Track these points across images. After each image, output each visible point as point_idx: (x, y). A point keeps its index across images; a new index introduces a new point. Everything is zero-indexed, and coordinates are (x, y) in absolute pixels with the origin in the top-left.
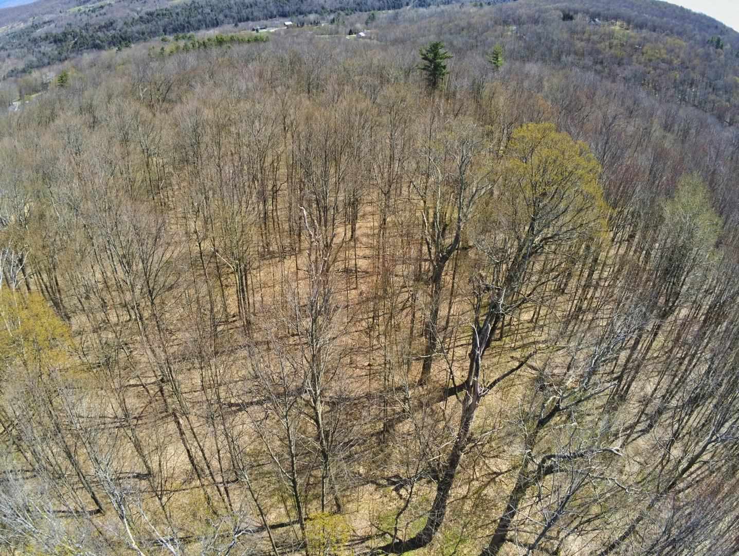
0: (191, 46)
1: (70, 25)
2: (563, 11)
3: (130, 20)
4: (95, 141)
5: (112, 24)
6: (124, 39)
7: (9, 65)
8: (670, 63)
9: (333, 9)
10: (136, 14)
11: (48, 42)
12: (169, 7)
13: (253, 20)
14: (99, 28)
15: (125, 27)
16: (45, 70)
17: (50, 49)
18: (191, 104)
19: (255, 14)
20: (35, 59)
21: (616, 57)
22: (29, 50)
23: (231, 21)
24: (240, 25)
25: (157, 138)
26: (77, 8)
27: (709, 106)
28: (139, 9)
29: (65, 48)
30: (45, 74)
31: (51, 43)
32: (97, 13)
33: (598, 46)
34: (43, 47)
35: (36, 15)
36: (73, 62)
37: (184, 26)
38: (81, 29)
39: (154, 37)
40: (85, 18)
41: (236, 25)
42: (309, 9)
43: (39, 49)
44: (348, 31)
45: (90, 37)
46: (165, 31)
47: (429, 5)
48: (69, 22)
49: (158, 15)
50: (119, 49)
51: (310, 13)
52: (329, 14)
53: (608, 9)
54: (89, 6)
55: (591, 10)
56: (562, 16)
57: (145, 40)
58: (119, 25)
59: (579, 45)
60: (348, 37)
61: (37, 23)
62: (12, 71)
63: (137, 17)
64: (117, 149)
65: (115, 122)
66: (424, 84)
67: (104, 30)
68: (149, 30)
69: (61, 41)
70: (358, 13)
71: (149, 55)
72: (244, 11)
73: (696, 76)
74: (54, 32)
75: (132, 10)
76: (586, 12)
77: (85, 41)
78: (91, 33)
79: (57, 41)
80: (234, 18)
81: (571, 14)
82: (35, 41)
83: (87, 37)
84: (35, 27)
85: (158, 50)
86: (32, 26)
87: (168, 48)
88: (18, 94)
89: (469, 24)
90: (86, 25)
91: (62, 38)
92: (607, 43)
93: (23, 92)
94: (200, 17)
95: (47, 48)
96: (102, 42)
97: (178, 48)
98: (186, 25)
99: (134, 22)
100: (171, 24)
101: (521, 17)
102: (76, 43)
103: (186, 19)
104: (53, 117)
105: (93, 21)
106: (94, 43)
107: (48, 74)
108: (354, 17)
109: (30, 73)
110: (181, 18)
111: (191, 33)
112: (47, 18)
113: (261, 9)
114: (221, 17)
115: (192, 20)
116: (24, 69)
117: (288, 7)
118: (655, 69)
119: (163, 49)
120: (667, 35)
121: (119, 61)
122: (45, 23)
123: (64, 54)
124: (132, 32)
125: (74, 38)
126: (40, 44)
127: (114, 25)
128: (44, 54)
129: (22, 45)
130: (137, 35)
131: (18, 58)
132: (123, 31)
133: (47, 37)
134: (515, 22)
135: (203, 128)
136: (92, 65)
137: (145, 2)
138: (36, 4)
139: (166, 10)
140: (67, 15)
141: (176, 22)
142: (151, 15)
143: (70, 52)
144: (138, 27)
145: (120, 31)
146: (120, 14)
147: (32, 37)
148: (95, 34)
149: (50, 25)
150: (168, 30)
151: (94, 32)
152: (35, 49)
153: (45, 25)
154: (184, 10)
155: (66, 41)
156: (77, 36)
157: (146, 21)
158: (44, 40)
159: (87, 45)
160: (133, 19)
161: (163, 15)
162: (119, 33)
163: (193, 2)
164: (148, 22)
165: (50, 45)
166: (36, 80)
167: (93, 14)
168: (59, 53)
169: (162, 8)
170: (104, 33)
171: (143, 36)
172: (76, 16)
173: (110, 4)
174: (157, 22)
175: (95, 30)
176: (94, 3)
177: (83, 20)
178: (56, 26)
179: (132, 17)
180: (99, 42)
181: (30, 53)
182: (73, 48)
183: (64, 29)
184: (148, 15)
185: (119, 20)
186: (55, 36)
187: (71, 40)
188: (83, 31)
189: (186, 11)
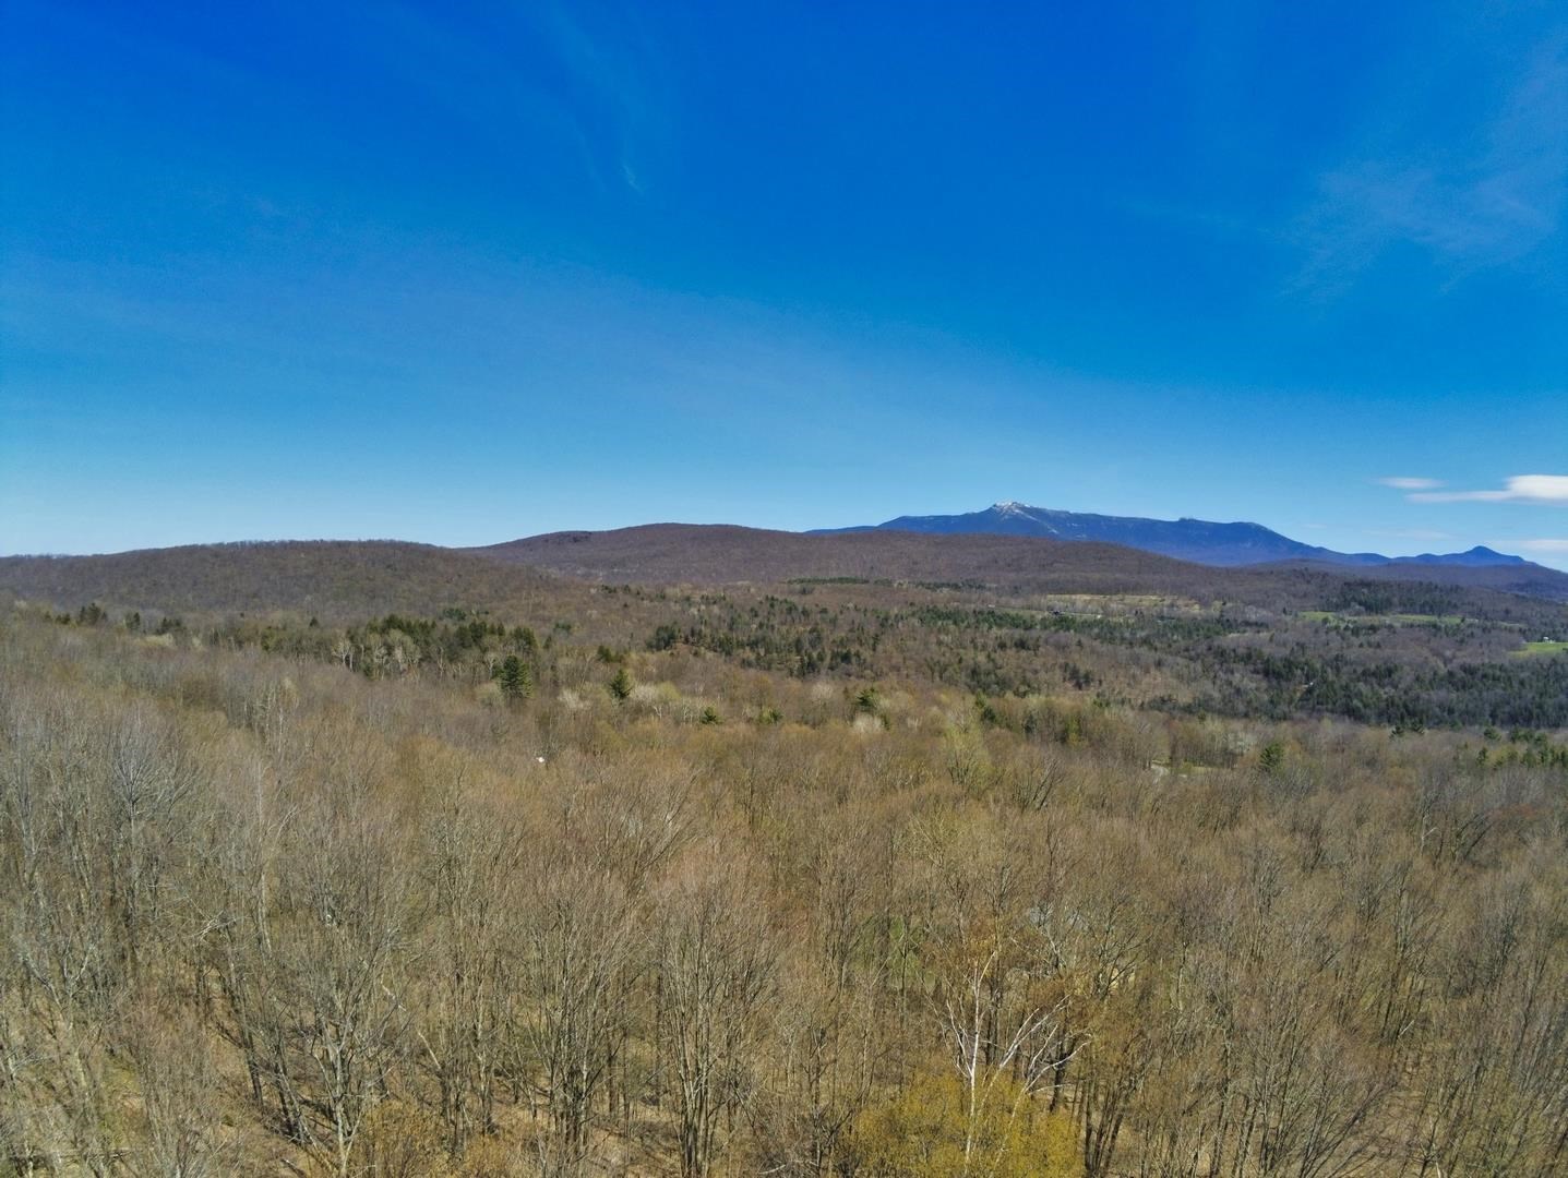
0: (1538, 758)
1: (1302, 646)
3: (1429, 676)
5: (1390, 672)
6: (1412, 714)
7: (1156, 684)
10: (1442, 665)
11: (1251, 668)
12: (1507, 664)
14: (1364, 673)
15: (1416, 686)
16: (1237, 725)
17: (1254, 685)
18: (1517, 872)
20: (1216, 695)
22: (1206, 670)
25: (1431, 930)
26: (1320, 615)
28: (1448, 653)
29: (1285, 695)
30: (1235, 732)
31: (1256, 672)
32: (1362, 639)
34: (1237, 675)
35: (1231, 599)
36: (1298, 728)
37: (1531, 714)
38: (1326, 663)
39: (1471, 724)
40: (1336, 644)
43: (1228, 676)
45: (1341, 687)
46: (1493, 715)
48: (1303, 640)
49: (1485, 676)
50: (1398, 732)
54: (1347, 618)
57: (1453, 725)
58: (1406, 678)
61: (1230, 616)
62: (1163, 701)
63: (1443, 670)
67: (1374, 680)
68: (1462, 706)
69: (1278, 676)
71: (1455, 759)
74: (1267, 651)
75: (1437, 654)
77: (1331, 694)
78: (1344, 679)
79: (1273, 672)
82: (1221, 654)
83: (1336, 686)
84: (1226, 624)
85: (1475, 752)
86: (1218, 621)
87: (1496, 753)
88: (1167, 752)
90: (1336, 658)
91: (1284, 672)
93: (1180, 752)
95: (1246, 681)
96: (1365, 706)
97: (1512, 757)
98: (1536, 711)
99: (1436, 681)
100: (1508, 703)
102: (1310, 691)
103: (1537, 699)
104: (1231, 820)
105: (1351, 654)
106: (1347, 705)
107: (1241, 735)
109: (1202, 718)
110: (1529, 694)
111: (1543, 731)
112: (1253, 614)
115: (1549, 702)
116: (1189, 706)
119: (1483, 752)
121: (1394, 757)
122: (1247, 623)
123: (1283, 708)
124: (1429, 701)
125: (1308, 679)
126: (1235, 666)
127: (1395, 676)
128: (1238, 691)
129: (1193, 653)
130: (1437, 710)
131: (1180, 677)
132: (1412, 694)
133: (1249, 656)
136: (1338, 747)
137: (1462, 641)
138: (1230, 574)
139: (1500, 669)
140: (1299, 623)
141: (1518, 702)
142: (1472, 674)
143: (1296, 707)
144: (1443, 693)
145: (1406, 693)
146: (1411, 655)
147: (1216, 643)
148: (1352, 685)
149: (1259, 632)
150: (1501, 716)
151: (1352, 680)
152: (1221, 673)
153: (1248, 629)
154: (1534, 677)
155: (1288, 680)
156: (1314, 676)
157: (1460, 685)
158: (1242, 660)
159: (1334, 704)
160: (1435, 674)
161: (1494, 679)
162: (1403, 698)
163: (1554, 660)
164: (1464, 687)
165: (1255, 676)
166: (1213, 739)
167: (1353, 638)
168: (1272, 702)
169: (1493, 663)
170: (1373, 688)
171: (1449, 717)
172: (1316, 631)
173: (1390, 627)
174: (1480, 693)
175: (1354, 676)
176: (1358, 614)
177: (1331, 645)
178: (1271, 640)
179: (1432, 668)
180: (1360, 705)
181: (1208, 678)
182: (1301, 700)
183: (1288, 652)
184: (1465, 671)
185: (1407, 668)
186: (1268, 660)
187: (1300, 683)
188: (1329, 670)
189: (1538, 680)
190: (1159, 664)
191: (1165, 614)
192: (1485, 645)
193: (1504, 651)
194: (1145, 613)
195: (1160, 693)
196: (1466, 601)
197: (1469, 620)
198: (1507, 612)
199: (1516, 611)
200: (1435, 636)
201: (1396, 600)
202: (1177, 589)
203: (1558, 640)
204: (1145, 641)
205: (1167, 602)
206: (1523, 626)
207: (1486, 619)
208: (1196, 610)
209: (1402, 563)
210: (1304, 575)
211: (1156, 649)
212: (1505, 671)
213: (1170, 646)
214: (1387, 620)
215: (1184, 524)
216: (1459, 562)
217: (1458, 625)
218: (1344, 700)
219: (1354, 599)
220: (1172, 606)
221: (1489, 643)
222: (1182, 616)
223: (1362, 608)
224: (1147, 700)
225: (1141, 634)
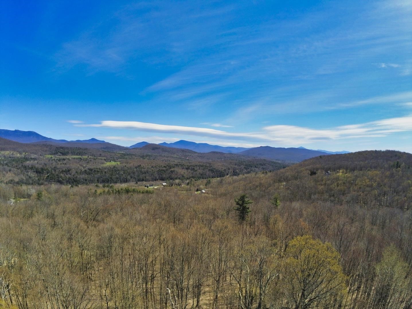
0: (112, 192)
1: (46, 164)
2: (310, 170)
3: (79, 171)
4: (54, 235)
5: (69, 171)
6: (76, 181)
7: (9, 176)
8: (371, 186)
9: (188, 177)
10: (83, 169)
11: (33, 171)
12: (101, 168)
13: (146, 181)
14: (62, 171)
15: (76, 174)
16: (30, 187)
17: (34, 176)
18: (109, 224)
19: (147, 177)
20: (24, 178)
21: (341, 191)
22: (21, 172)
23: (134, 180)
24: (139, 183)
25: (89, 240)
26: (50, 156)
27: (395, 204)
28: (84, 165)
29: (42, 178)
30: (30, 189)
31: (34, 172)
32: (61, 162)
33: (331, 186)
34: (29, 173)
35: (27, 152)
36: (46, 187)
37: (108, 180)
38: (52, 169)
39: (92, 183)
40: (54, 164)
41: (137, 183)
42: (176, 176)
43: (27, 173)
44: (196, 189)
45: (56, 175)
46: (98, 181)
47: (239, 174)
48: (46, 163)
49: (95, 171)
50: (72, 186)
51: (176, 179)
52: (186, 180)
53: (335, 164)
54: (57, 157)
55: (326, 167)
56: (310, 173)
57: (87, 184)
58: (73, 172)
59: (321, 188)
60: (196, 193)
61: (26, 157)
62: (12, 181)
63: (83, 170)
64: (65, 242)
65: (66, 227)
66: (237, 218)
67: (65, 173)
68: (89, 179)
69: (40, 173)
70: (201, 180)
71: (88, 193)
72: (141, 175)
73: (386, 189)
74: (37, 166)
75: (81, 166)
76: (323, 169)
77: (54, 177)
78: (57, 173)
79: (38, 172)
80: (136, 179)
81: (315, 171)
82: (25, 167)
83: (55, 175)
84: (26, 159)
85: (93, 191)
86: (24, 158)
87: (99, 191)
88: (14, 195)
89: (260, 184)
90: (55, 167)
91: (41, 171)
92: (336, 184)
93: (17, 195)
94: (117, 176)
95: (32, 174)
96: (63, 180)
97: (104, 192)
98: (110, 179)
99: (81, 173)
100: (102, 177)
101: (288, 177)
102: (48, 176)
103: (110, 176)
104: (31, 215)
105: (59, 166)
106: (58, 180)
107: (31, 190)
108: (199, 182)
109: (21, 185)
110: (107, 175)
111: (112, 184)
112: (33, 156)
113: (150, 175)
114: (129, 177)
115: (114, 177)
116: (18, 182)
117: (164, 175)
118: (363, 192)
119: (96, 191)
120: (369, 170)
121: (72, 193)
122: (31, 159)
123: (41, 181)
125: (48, 173)
126: (28, 170)
127: (70, 172)
128: (30, 177)
129: (18, 167)
130: (82, 180)
131: (15, 174)
132: (75, 176)
133: (32, 168)
134: (285, 180)
135: (115, 238)
136: (56, 192)
137: (88, 162)
138: (27, 145)
139: (99, 169)
140: (45, 158)
141: (105, 177)
142: (91, 170)
143: (45, 181)
144: (83, 176)
145: (73, 176)
146: (74, 166)
147: (24, 164)
148: (59, 174)
149: (34, 161)
150: (100, 181)
151: (59, 173)
152: (25, 173)
153: (32, 160)
154: (109, 171)
155: (42, 174)
156: (49, 173)
157: (88, 173)
158: (30, 169)
159: (55, 179)
160: (81, 171)
161: (97, 172)
162: (73, 177)
163: (114, 166)
164: (89, 174)
165: (34, 173)
166: (24, 191)
167: (59, 162)
168: (39, 180)
169: (97, 167)
170: (64, 175)
171: (86, 182)
172: (49, 160)
173: (69, 159)
174: (94, 175)
175: (60, 172)
176: (60, 156)
177: (53, 164)
178: (38, 163)
179: (80, 169)
180: (61, 180)
181: (22, 174)
182: (46, 179)
183: (42, 166)
184: (89, 170)
185: (73, 169)
186: (37, 169)
187: (46, 174)
188: (53, 171)
189: (110, 172)
190: (10, 170)
191: (11, 156)
192: (94, 164)
193: (100, 164)
194: (6, 156)
195: (10, 178)
196: (89, 152)
197: (90, 157)
198: (100, 155)
199: (103, 154)
200: (81, 161)
201: (70, 152)
202: (14, 150)
203: (115, 161)
204: (6, 164)
205: (11, 153)
206: (105, 158)
207: (95, 156)
208: (18, 155)
209: (72, 142)
210: (45, 145)
211: (9, 166)
212: (101, 169)
213: (12, 165)
214: (68, 157)
215: (16, 131)
216: (88, 142)
217: (87, 158)
218: (57, 178)
219: (59, 152)
220: (12, 154)
221: (96, 163)
222: (15, 157)
223: (61, 154)
224: (8, 181)
225: (5, 162)
